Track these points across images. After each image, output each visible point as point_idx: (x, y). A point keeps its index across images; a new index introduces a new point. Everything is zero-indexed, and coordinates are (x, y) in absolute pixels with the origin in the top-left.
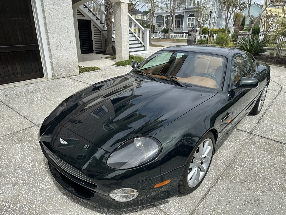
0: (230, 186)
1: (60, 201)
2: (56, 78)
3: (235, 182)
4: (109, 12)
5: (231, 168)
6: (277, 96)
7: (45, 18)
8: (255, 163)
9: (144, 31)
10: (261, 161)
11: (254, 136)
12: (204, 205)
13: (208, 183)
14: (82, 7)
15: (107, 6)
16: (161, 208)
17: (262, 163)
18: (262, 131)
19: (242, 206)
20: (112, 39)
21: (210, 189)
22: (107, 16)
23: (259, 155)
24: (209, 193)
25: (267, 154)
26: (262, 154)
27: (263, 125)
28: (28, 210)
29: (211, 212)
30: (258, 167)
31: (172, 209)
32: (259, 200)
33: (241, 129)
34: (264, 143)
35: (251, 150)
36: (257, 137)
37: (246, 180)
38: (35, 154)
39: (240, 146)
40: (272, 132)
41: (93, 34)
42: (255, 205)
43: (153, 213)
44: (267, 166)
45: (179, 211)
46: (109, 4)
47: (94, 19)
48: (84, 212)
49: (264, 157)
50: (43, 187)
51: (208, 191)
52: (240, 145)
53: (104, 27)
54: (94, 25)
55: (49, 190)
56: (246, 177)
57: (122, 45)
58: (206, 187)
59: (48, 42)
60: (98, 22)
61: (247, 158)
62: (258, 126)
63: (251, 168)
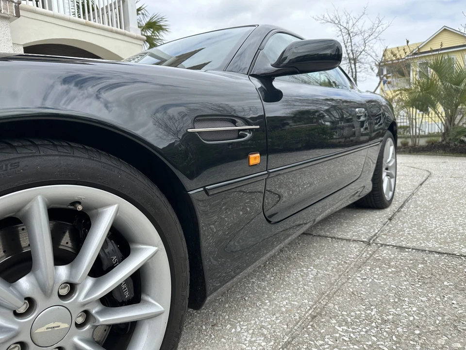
6: (424, 182)
8: (385, 322)
10: (406, 312)
11: (379, 247)
17: (411, 318)
18: (402, 235)
23: (398, 295)
25: (423, 289)
26: (408, 289)
27: (403, 224)
30: (398, 336)
33: (344, 237)
35: (373, 283)
36: (388, 249)
39: (337, 277)
40: (428, 236)
44: (432, 328)
49: (416, 298)
52: (338, 272)
61: (359, 310)
62: (391, 227)
63: (374, 343)
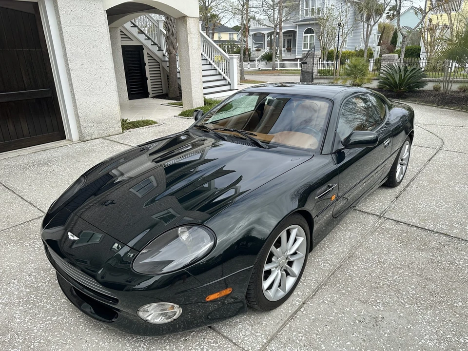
0: (335, 298)
1: (72, 328)
2: (85, 139)
3: (344, 291)
4: (171, 32)
5: (341, 271)
6: (433, 157)
7: (64, 47)
8: (380, 262)
9: (229, 60)
10: (390, 258)
11: (385, 220)
12: (290, 327)
13: (303, 295)
14: (128, 25)
15: (168, 22)
16: (225, 334)
17: (391, 261)
18: (401, 212)
19: (350, 327)
20: (178, 74)
21: (304, 304)
22: (167, 38)
23: (388, 250)
24: (302, 310)
25: (401, 248)
26: (394, 247)
27: (403, 203)
28: (24, 342)
29: (301, 337)
30: (384, 268)
31: (241, 335)
32: (377, 317)
33: (366, 211)
34: (400, 230)
35: (378, 242)
36: (390, 222)
37: (363, 288)
38: (41, 259)
39: (360, 238)
40: (415, 214)
41: (147, 68)
42: (371, 325)
43: (212, 342)
44: (399, 266)
45: (252, 337)
46: (171, 20)
47: (148, 43)
48: (107, 343)
49: (396, 252)
50: (48, 307)
51: (301, 306)
52: (361, 235)
53: (164, 55)
54: (148, 54)
55: (58, 312)
56: (363, 283)
57: (192, 83)
58: (298, 301)
59: (71, 85)
60: (155, 49)
61: (369, 256)
62: (395, 205)
63: (373, 270)
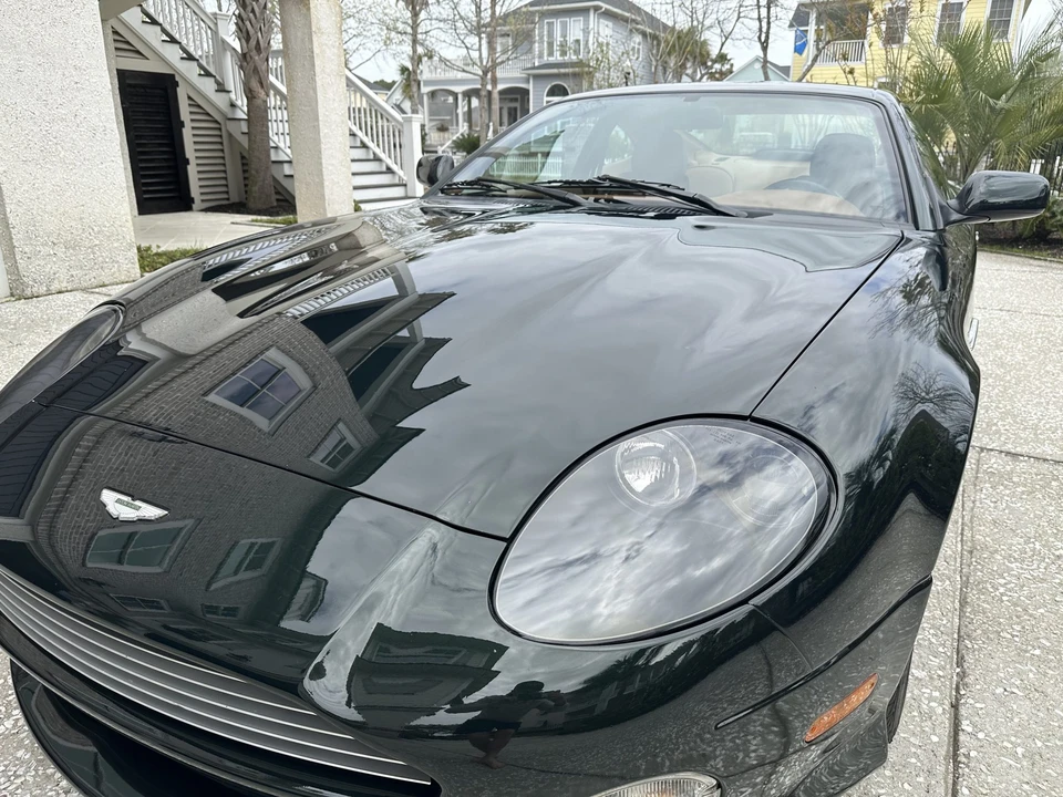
0: (1031, 675)
2: (28, 292)
3: (1037, 652)
4: (253, 43)
5: (980, 592)
9: (401, 124)
11: (979, 453)
14: (133, 17)
15: (244, 15)
20: (272, 151)
21: (955, 706)
22: (244, 59)
24: (966, 728)
34: (1036, 475)
35: (1009, 507)
36: (995, 456)
40: (1036, 435)
41: (187, 133)
46: (253, 11)
47: (189, 71)
51: (951, 714)
53: (233, 105)
54: (189, 98)
57: (323, 161)
58: (931, 699)
60: (208, 86)
61: (1017, 544)
